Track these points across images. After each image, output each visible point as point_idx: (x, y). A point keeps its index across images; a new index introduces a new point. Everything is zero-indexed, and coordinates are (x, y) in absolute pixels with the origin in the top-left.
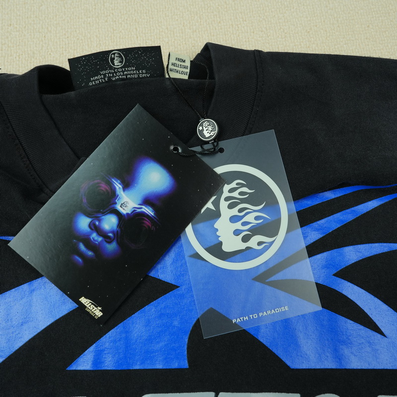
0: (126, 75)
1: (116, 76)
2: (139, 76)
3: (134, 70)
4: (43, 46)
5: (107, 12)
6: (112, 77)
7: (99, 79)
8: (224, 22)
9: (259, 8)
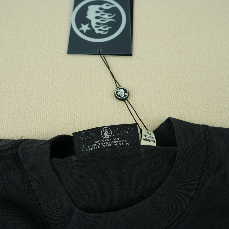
0: (113, 144)
1: (105, 145)
2: (122, 144)
3: (118, 140)
4: (53, 112)
5: (98, 89)
6: (103, 145)
7: (93, 147)
8: (178, 99)
9: (202, 90)
